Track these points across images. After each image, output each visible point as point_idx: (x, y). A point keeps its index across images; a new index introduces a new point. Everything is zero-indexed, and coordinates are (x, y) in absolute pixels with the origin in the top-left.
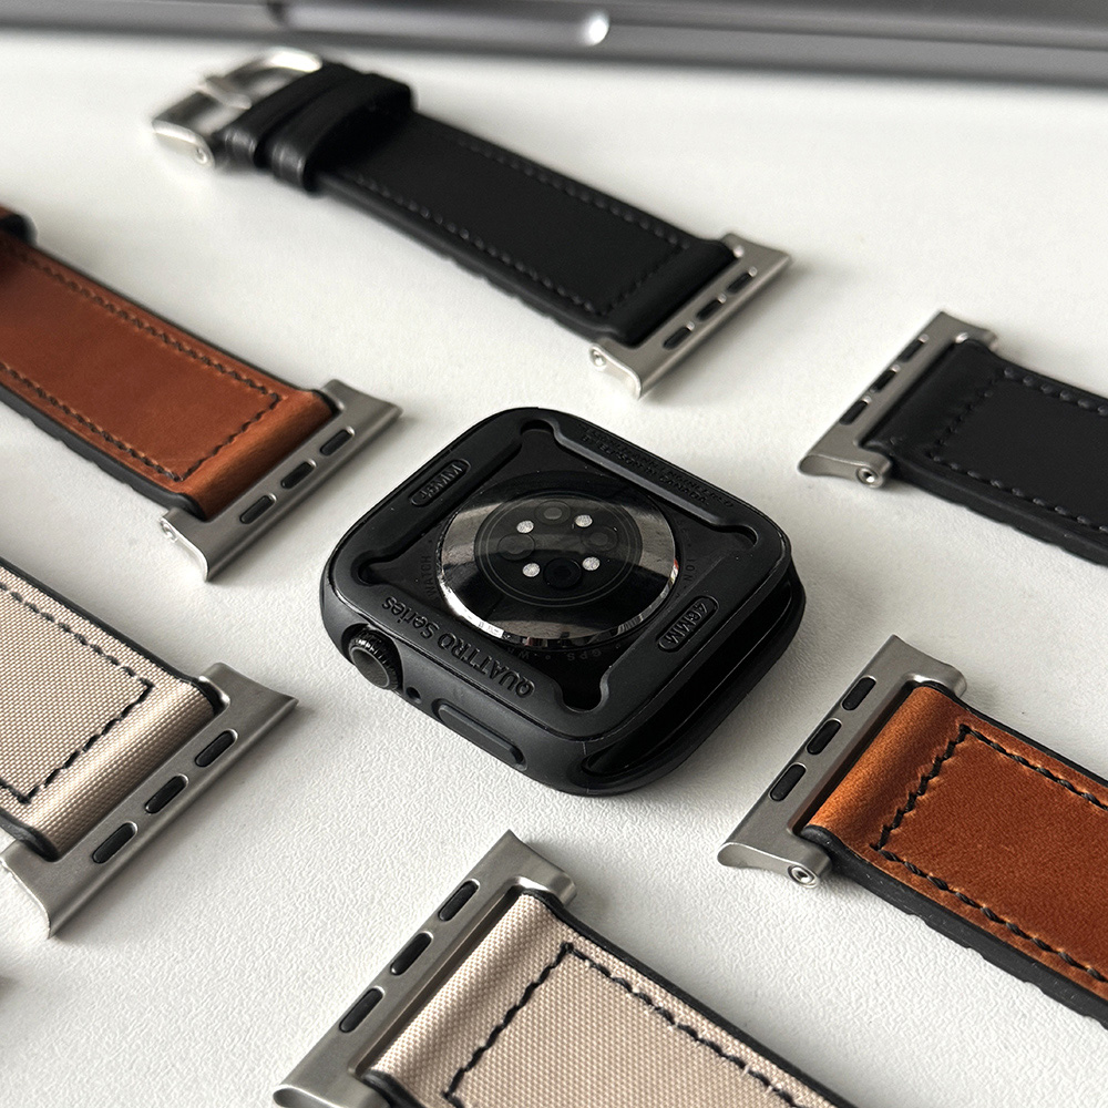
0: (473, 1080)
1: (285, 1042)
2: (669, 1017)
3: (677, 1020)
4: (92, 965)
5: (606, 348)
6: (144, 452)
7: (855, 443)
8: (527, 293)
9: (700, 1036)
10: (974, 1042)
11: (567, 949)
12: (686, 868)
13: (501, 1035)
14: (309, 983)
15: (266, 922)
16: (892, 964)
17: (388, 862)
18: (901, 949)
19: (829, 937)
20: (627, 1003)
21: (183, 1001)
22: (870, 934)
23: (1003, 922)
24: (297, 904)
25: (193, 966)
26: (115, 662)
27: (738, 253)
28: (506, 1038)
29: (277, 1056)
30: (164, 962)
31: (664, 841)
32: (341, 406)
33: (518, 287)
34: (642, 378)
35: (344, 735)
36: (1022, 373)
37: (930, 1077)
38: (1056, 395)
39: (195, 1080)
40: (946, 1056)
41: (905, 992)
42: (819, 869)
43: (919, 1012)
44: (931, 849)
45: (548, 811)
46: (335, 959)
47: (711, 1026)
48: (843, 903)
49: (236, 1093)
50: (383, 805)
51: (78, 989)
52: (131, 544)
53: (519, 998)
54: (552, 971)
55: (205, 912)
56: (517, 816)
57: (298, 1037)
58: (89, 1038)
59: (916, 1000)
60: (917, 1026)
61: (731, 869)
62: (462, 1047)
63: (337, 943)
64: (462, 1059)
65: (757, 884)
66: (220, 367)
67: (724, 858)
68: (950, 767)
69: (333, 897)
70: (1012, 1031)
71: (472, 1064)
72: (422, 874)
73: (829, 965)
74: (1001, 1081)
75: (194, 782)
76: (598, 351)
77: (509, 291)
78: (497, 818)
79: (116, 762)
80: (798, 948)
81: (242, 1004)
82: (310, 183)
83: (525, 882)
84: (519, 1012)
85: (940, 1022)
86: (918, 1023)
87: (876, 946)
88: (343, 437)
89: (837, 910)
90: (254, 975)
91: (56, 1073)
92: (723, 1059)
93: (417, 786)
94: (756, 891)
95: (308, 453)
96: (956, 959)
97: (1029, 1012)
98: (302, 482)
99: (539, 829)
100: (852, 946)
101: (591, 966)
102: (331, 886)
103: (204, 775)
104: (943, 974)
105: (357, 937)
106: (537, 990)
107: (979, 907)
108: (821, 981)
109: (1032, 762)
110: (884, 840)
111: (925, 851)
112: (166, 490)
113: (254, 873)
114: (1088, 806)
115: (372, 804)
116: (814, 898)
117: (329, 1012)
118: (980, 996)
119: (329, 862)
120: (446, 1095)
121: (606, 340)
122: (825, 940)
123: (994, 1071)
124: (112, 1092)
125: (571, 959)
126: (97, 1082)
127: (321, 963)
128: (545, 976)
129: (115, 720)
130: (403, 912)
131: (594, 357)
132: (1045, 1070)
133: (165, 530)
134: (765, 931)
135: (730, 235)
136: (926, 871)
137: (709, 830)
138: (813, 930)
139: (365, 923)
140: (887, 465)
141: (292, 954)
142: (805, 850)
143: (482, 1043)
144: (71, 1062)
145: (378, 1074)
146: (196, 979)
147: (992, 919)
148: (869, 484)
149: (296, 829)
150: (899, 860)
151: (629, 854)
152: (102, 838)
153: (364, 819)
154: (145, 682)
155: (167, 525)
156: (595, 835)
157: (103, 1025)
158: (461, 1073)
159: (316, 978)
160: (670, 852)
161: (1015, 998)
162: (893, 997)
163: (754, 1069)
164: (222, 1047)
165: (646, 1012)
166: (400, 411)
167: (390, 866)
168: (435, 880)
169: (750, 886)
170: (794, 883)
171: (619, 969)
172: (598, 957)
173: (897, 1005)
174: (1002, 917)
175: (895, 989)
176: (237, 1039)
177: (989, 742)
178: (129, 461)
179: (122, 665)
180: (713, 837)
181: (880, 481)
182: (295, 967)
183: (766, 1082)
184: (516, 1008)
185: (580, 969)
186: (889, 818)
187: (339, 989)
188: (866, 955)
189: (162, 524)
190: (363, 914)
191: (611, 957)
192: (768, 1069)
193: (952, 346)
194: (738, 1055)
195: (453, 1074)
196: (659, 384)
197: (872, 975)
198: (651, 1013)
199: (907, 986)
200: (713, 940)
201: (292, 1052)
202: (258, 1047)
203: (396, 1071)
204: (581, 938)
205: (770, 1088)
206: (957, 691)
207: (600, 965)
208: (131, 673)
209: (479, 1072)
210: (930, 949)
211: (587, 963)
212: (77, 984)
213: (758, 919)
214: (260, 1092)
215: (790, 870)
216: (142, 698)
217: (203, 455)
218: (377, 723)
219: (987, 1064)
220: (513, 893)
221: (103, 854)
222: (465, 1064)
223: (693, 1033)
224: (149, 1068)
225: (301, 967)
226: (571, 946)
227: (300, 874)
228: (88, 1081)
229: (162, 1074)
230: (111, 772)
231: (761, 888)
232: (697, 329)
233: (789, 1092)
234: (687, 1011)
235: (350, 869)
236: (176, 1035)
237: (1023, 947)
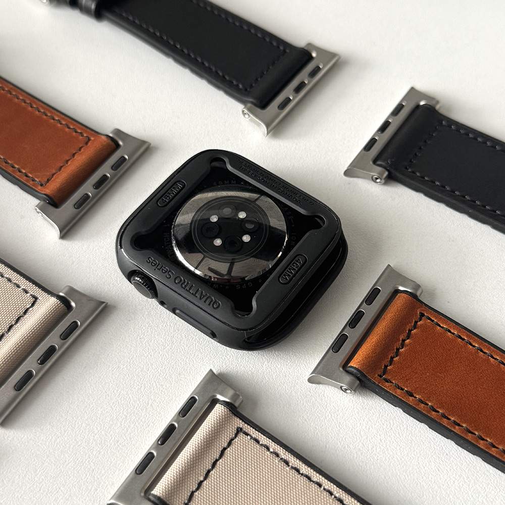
0: (198, 497)
1: (110, 476)
2: (287, 463)
3: (290, 464)
4: (18, 439)
5: (249, 110)
6: (24, 169)
7: (371, 163)
8: (210, 78)
9: (301, 472)
10: (424, 468)
11: (239, 430)
12: (293, 385)
13: (210, 474)
14: (120, 446)
15: (99, 416)
16: (387, 430)
17: (154, 385)
18: (392, 423)
19: (359, 418)
20: (268, 457)
21: (62, 456)
22: (378, 416)
23: (438, 412)
24: (113, 407)
25: (66, 439)
26: (18, 286)
27: (314, 55)
28: (213, 476)
29: (107, 483)
30: (52, 437)
31: (283, 371)
32: (121, 143)
33: (205, 75)
34: (267, 126)
35: (130, 319)
36: (451, 122)
37: (404, 486)
38: (467, 134)
39: (70, 496)
40: (412, 475)
41: (394, 444)
42: (354, 388)
43: (399, 454)
44: (406, 376)
45: (228, 357)
46: (132, 434)
47: (306, 467)
48: (365, 401)
49: (89, 501)
50: (151, 355)
51: (13, 452)
52: (21, 218)
53: (218, 456)
54: (233, 441)
55: (70, 412)
56: (214, 360)
57: (116, 473)
58: (19, 476)
59: (398, 448)
60: (399, 461)
61: (314, 385)
62: (193, 481)
63: (132, 426)
64: (193, 487)
65: (326, 392)
66: (59, 121)
67: (310, 380)
68: (415, 334)
69: (129, 403)
70: (441, 462)
71: (198, 489)
72: (171, 390)
73: (359, 431)
74: (436, 487)
75: (60, 348)
76: (246, 111)
77: (201, 76)
78: (204, 361)
79: (22, 340)
80: (344, 424)
81: (90, 458)
82: (98, 14)
83: (219, 397)
84: (218, 463)
85: (409, 458)
86: (399, 459)
87: (380, 422)
88: (122, 160)
89: (362, 404)
90: (94, 443)
91: (5, 493)
92: (312, 483)
93: (166, 345)
94: (325, 395)
95: (105, 170)
96: (416, 427)
97: (449, 453)
98: (102, 186)
99: (224, 366)
100: (369, 422)
101: (251, 439)
102: (128, 397)
103: (64, 344)
104: (410, 435)
105: (141, 423)
106: (226, 451)
107: (427, 405)
108: (355, 440)
109: (452, 331)
110: (385, 372)
111: (403, 377)
112: (36, 191)
113: (92, 391)
114: (478, 353)
115: (146, 355)
116: (352, 399)
117: (130, 460)
118: (427, 445)
119: (126, 385)
121: (249, 105)
122: (357, 419)
123: (433, 482)
124: (32, 502)
125: (241, 435)
126: (25, 498)
127: (126, 436)
128: (229, 444)
129: (21, 317)
130: (162, 410)
131: (244, 114)
132: (456, 481)
133: (38, 212)
134: (330, 415)
135: (309, 44)
136: (403, 387)
137: (303, 365)
138: (351, 415)
139: (145, 416)
140: (387, 173)
141: (112, 432)
142: (348, 378)
143: (202, 479)
144: (12, 488)
145: (155, 496)
146: (67, 445)
147: (433, 411)
148: (378, 182)
149: (110, 369)
150: (391, 382)
151: (267, 378)
152: (18, 378)
153: (142, 363)
154: (34, 297)
155: (38, 210)
156: (251, 369)
157: (26, 469)
158: (192, 493)
159: (123, 444)
160: (286, 376)
161: (443, 446)
162: (388, 447)
163: (326, 487)
164: (82, 479)
165: (277, 461)
166: (150, 144)
167: (155, 387)
168: (177, 393)
169: (323, 393)
170: (344, 393)
171: (264, 440)
172: (253, 434)
173: (389, 450)
174: (438, 410)
175: (389, 443)
176: (88, 474)
177: (433, 321)
178: (17, 175)
179: (22, 287)
180: (305, 369)
181: (383, 181)
182: (113, 439)
183: (331, 494)
184: (217, 461)
185: (246, 440)
186: (386, 362)
187: (135, 449)
188: (376, 426)
189: (36, 210)
190: (144, 411)
191: (260, 434)
192: (332, 487)
193: (418, 106)
194: (318, 481)
195: (189, 494)
196: (275, 128)
197: (378, 436)
198: (279, 461)
199: (394, 441)
200: (306, 420)
201: (114, 481)
202: (98, 479)
203: (163, 494)
204: (246, 425)
205: (333, 496)
206: (418, 294)
207: (255, 438)
208: (26, 292)
209: (201, 492)
210: (405, 422)
211: (249, 437)
212: (12, 449)
213: (326, 410)
214: (100, 501)
215: (341, 387)
216: (33, 305)
217: (54, 171)
218: (146, 313)
219: (430, 478)
220: (214, 402)
221: (19, 387)
222: (194, 489)
223: (298, 471)
224: (48, 490)
225: (116, 438)
226: (241, 429)
227: (113, 392)
228: (21, 497)
229: (55, 493)
230: (21, 345)
231: (328, 394)
232: (294, 98)
233: (342, 498)
234: (295, 460)
235: (137, 388)
236: (60, 473)
237: (447, 424)
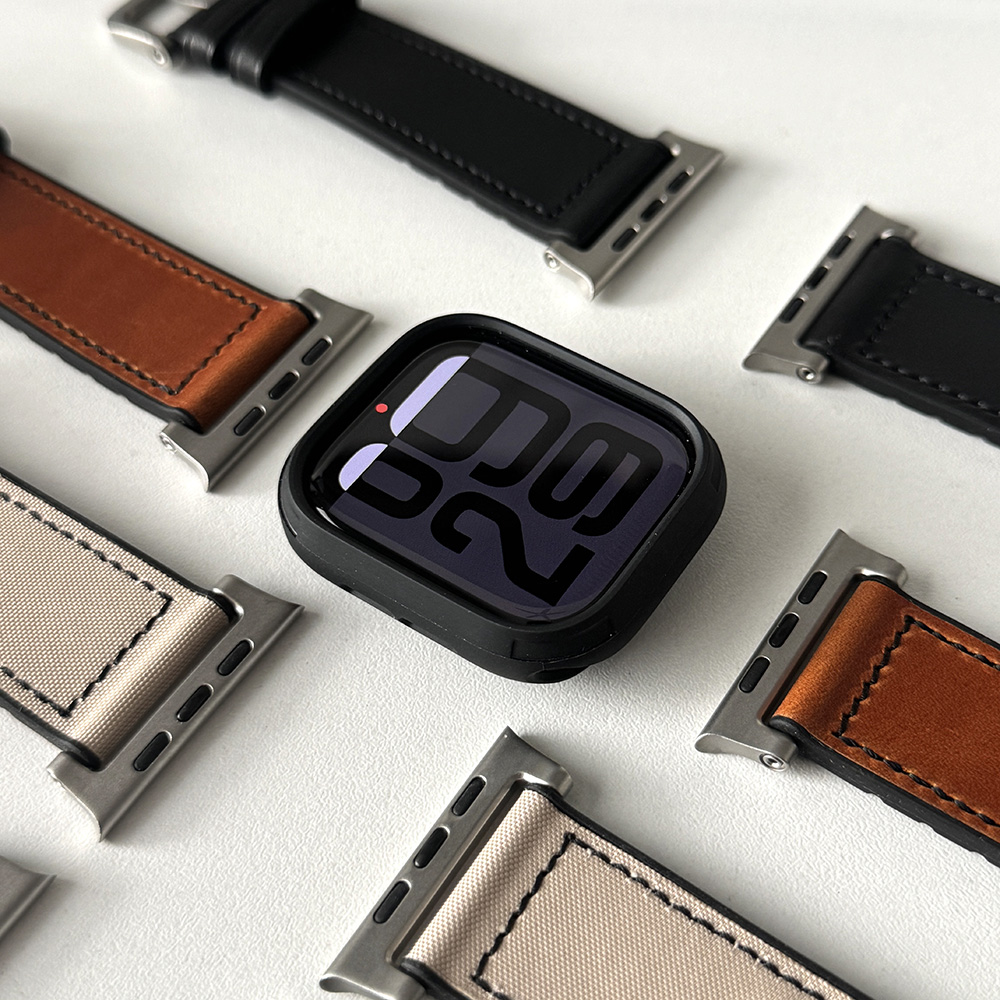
0: (497, 964)
1: (323, 930)
2: (665, 899)
3: (672, 901)
4: (141, 865)
5: (559, 252)
6: (137, 365)
7: (795, 344)
8: (480, 196)
9: (694, 916)
10: (929, 907)
11: (569, 839)
12: (667, 756)
13: (518, 921)
14: (339, 874)
15: (295, 819)
16: (854, 838)
17: (399, 758)
18: (861, 824)
19: (798, 815)
20: (627, 887)
21: (228, 894)
22: (833, 811)
23: (952, 799)
24: (322, 801)
25: (233, 862)
26: (135, 577)
27: (675, 152)
28: (523, 924)
29: (317, 944)
30: (207, 859)
31: (646, 731)
32: (318, 315)
33: (473, 191)
34: (594, 281)
35: (348, 637)
36: (943, 269)
37: (893, 940)
38: (974, 290)
39: (246, 969)
40: (906, 921)
41: (867, 864)
42: (787, 758)
43: (880, 882)
44: (885, 734)
45: (539, 704)
46: (361, 851)
47: (703, 906)
48: (808, 783)
49: (283, 979)
50: (390, 704)
51: (131, 888)
52: (132, 455)
53: (531, 886)
54: (558, 859)
55: (239, 811)
56: (512, 711)
57: (334, 925)
58: (146, 933)
59: (877, 871)
60: (879, 895)
61: (706, 755)
62: (485, 934)
63: (361, 835)
64: (486, 945)
65: (731, 768)
66: (199, 277)
67: (701, 746)
68: (899, 656)
69: (354, 793)
70: (961, 896)
71: (495, 949)
72: (431, 768)
73: (799, 841)
74: (954, 942)
75: (217, 691)
76: (552, 254)
77: (463, 193)
78: (494, 713)
79: (146, 675)
80: (770, 826)
81: (281, 896)
82: (266, 85)
83: (528, 777)
84: (532, 899)
85: (899, 890)
86: (880, 891)
87: (839, 823)
88: (321, 346)
89: (803, 790)
90: (289, 868)
91: (119, 968)
92: (715, 935)
93: (419, 685)
94: (730, 774)
95: (291, 363)
96: (910, 831)
97: (976, 877)
98: (287, 393)
99: (532, 723)
100: (818, 824)
101: (593, 854)
102: (350, 782)
103: (226, 682)
104: (899, 846)
105: (378, 829)
106: (546, 877)
107: (930, 786)
108: (793, 856)
109: (970, 649)
110: (845, 727)
111: (880, 736)
112: (161, 404)
113: (280, 772)
115: (380, 703)
116: (782, 779)
117: (360, 900)
118: (932, 865)
119: (346, 760)
120: (474, 979)
121: (558, 243)
122: (794, 818)
123: (948, 932)
124: (172, 983)
125: (574, 848)
126: (158, 975)
127: (349, 856)
128: (552, 864)
129: (140, 633)
130: (417, 804)
131: (548, 259)
132: (991, 930)
133: (165, 443)
134: (741, 812)
135: (666, 133)
136: (882, 755)
137: (684, 719)
138: (783, 810)
139: (384, 817)
140: (824, 363)
141: (321, 848)
142: (775, 739)
143: (502, 930)
144: (131, 957)
145: (413, 962)
146: (237, 874)
147: (942, 798)
148: (808, 380)
149: (313, 730)
150: (858, 745)
151: (615, 743)
152: (141, 748)
153: (374, 718)
154: (164, 596)
155: (166, 438)
156: (583, 727)
157: (157, 921)
158: (486, 957)
159: (345, 870)
160: (652, 740)
161: (962, 865)
162: (857, 868)
163: (743, 944)
164: (267, 937)
165: (644, 895)
166: (372, 317)
167: (401, 762)
168: (443, 773)
169: (725, 770)
170: (766, 768)
171: (618, 856)
172: (597, 845)
173: (860, 875)
174: (950, 795)
175: (858, 861)
176: (280, 929)
177: (931, 631)
178: (124, 375)
179: (142, 579)
180: (689, 725)
181: (819, 378)
182: (325, 860)
183: (754, 955)
184: (529, 896)
185: (583, 857)
186: (846, 707)
187: (367, 878)
188: (831, 831)
189: (161, 438)
190: (382, 807)
191: (609, 845)
192: (756, 943)
193: (877, 241)
194: (728, 932)
195: (479, 959)
196: (609, 286)
197: (837, 849)
198: (649, 896)
199: (868, 858)
200: (695, 821)
201: (330, 939)
202: (299, 936)
203: (429, 959)
204: (582, 829)
205: (758, 960)
206: (900, 582)
207: (600, 853)
208: (150, 587)
209: (502, 956)
210: (886, 822)
211: (589, 851)
212: (129, 883)
213: (734, 801)
214: (305, 977)
215: (761, 758)
216: (163, 611)
217: (193, 368)
218: (378, 626)
219: (941, 926)
220: (518, 787)
221: (143, 763)
222: (489, 949)
223: (687, 913)
224: (203, 959)
225: (330, 860)
226: (573, 836)
227: (322, 772)
228: (149, 974)
229: (215, 964)
230: (143, 685)
231: (735, 772)
232: (643, 229)
233: (775, 963)
234: (681, 893)
235: (366, 765)
236: (224, 927)
237: (970, 822)
